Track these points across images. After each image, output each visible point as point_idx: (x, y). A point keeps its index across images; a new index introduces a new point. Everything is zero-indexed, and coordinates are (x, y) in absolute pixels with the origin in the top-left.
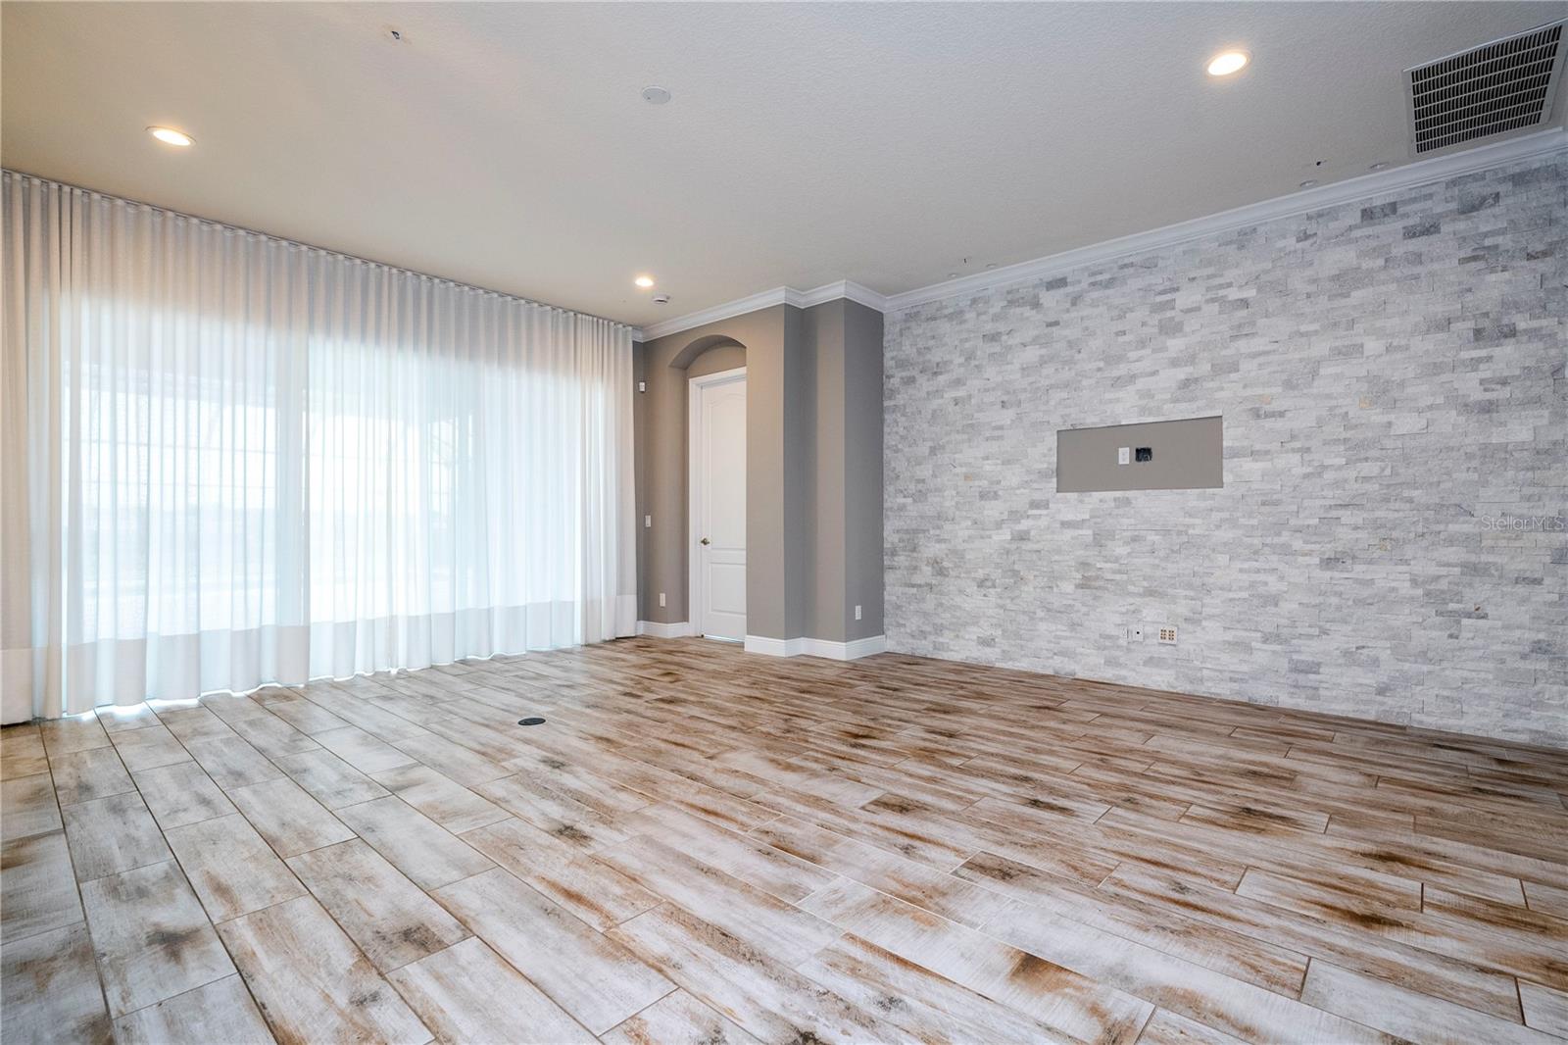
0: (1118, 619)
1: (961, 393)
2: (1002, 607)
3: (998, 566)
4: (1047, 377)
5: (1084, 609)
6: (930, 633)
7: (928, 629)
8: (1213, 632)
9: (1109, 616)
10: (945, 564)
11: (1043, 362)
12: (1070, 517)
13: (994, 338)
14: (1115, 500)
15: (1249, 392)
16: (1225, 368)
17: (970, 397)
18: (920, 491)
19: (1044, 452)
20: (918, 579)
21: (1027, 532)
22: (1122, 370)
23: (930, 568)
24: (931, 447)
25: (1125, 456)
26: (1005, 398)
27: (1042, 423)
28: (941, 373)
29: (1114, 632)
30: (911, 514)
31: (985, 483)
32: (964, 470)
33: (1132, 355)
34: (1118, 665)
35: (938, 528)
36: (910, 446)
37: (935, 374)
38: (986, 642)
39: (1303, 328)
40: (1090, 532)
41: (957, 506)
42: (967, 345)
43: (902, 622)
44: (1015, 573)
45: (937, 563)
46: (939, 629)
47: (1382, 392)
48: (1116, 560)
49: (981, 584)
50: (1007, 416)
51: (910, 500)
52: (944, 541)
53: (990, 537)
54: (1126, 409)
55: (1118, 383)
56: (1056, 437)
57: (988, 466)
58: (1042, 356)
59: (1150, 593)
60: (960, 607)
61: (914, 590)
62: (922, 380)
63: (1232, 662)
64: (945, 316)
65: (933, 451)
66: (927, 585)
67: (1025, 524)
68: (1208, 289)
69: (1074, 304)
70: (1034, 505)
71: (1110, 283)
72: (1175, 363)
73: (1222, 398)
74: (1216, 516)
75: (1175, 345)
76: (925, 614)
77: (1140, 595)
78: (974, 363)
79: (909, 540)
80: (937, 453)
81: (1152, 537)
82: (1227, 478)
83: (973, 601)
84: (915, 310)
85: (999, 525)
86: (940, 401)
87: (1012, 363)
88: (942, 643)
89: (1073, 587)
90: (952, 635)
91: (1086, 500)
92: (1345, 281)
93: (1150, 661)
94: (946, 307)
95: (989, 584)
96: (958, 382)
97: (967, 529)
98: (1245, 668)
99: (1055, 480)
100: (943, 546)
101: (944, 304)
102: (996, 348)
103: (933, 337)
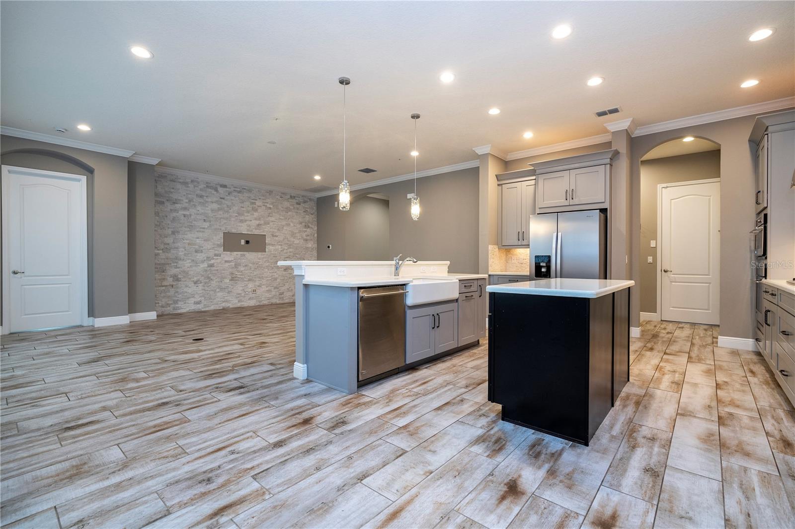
0: (241, 288)
1: (187, 213)
2: (204, 290)
3: (203, 276)
4: (220, 215)
5: (232, 287)
6: (172, 304)
7: (170, 302)
8: (264, 288)
9: (239, 288)
10: (179, 276)
11: (219, 209)
12: (227, 259)
13: (201, 197)
14: (241, 254)
15: (271, 230)
16: (267, 223)
17: (191, 215)
18: (166, 248)
19: (219, 238)
20: (165, 283)
21: (213, 264)
22: (242, 218)
23: (172, 279)
24: (172, 231)
25: (243, 242)
26: (205, 218)
27: (218, 229)
28: (177, 203)
29: (240, 292)
30: (162, 257)
31: (196, 247)
32: (188, 241)
33: (246, 214)
34: (242, 301)
35: (176, 263)
36: (161, 229)
37: (174, 203)
38: (199, 303)
39: (281, 218)
40: (234, 264)
41: (185, 255)
42: (189, 196)
43: (157, 302)
44: (209, 278)
45: (176, 276)
46: (176, 302)
47: (293, 235)
48: (241, 272)
49: (195, 283)
50: (206, 225)
51: (161, 251)
52: (179, 268)
53: (199, 266)
54: (243, 229)
55: (242, 221)
56: (223, 234)
57: (198, 241)
58: (218, 208)
59: (249, 280)
60: (186, 292)
61: (164, 288)
62: (167, 204)
63: (268, 295)
64: (180, 182)
65: (173, 233)
66: (170, 285)
67: (212, 262)
68: (263, 202)
69: (229, 194)
70: (216, 255)
71: (239, 192)
72: (256, 219)
73: (265, 230)
74: (265, 259)
75: (256, 214)
76: (169, 297)
77: (247, 281)
78: (192, 203)
79: (160, 268)
80: (176, 234)
81: (250, 265)
82: (267, 250)
83: (192, 289)
84: (165, 175)
85: (203, 262)
86: (177, 214)
87: (208, 207)
88: (178, 307)
89: (228, 281)
90: (182, 303)
91: (232, 254)
92: (288, 210)
93: (250, 299)
94: (180, 179)
95: (198, 282)
96: (185, 209)
97: (190, 263)
98: (270, 296)
99: (223, 247)
100: (178, 270)
101: (179, 177)
102: (201, 200)
103: (173, 189)
